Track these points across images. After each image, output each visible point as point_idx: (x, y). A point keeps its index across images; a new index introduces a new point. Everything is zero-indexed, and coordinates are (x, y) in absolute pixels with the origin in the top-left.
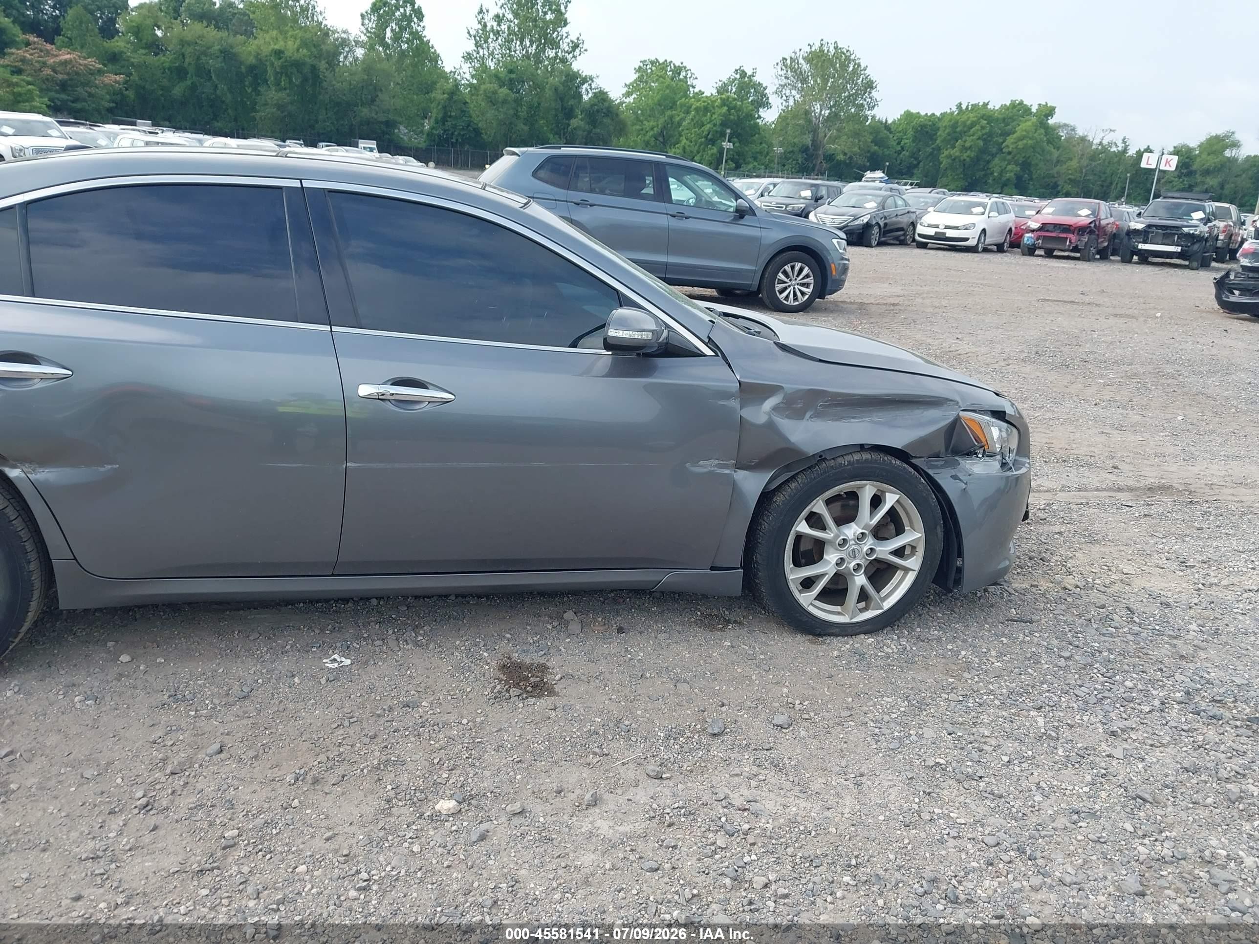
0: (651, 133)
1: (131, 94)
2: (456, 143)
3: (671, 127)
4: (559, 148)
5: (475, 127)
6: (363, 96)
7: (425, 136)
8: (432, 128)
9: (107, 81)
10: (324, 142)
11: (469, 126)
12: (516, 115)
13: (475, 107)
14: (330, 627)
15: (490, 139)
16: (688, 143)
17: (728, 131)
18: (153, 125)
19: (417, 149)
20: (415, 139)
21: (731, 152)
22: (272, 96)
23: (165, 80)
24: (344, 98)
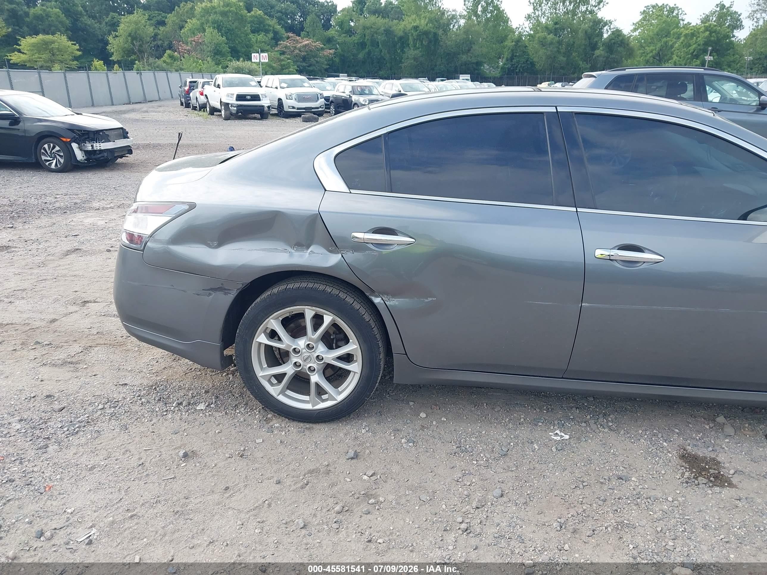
0: (651, 54)
1: (337, 60)
2: (519, 72)
3: (666, 49)
4: (625, 70)
5: (531, 61)
6: (463, 48)
7: (499, 70)
8: (504, 64)
9: (325, 53)
10: (439, 77)
11: (527, 61)
12: (559, 52)
13: (532, 48)
14: (545, 407)
15: (541, 68)
16: (678, 59)
17: (710, 48)
18: (348, 76)
19: (494, 78)
20: (493, 71)
21: (711, 63)
22: (411, 53)
23: (354, 50)
24: (452, 50)
